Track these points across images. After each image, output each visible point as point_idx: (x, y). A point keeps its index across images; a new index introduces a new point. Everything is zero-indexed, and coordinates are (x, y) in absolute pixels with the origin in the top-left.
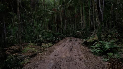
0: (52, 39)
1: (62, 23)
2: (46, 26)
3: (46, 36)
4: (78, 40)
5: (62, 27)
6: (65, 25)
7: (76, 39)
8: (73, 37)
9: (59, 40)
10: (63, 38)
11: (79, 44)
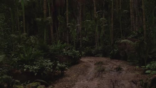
0: (42, 69)
1: (67, 12)
2: (20, 20)
3: (22, 55)
4: (125, 68)
5: (68, 24)
6: (79, 18)
7: (117, 63)
8: (105, 55)
9: (62, 69)
10: (74, 61)
11: (134, 85)
